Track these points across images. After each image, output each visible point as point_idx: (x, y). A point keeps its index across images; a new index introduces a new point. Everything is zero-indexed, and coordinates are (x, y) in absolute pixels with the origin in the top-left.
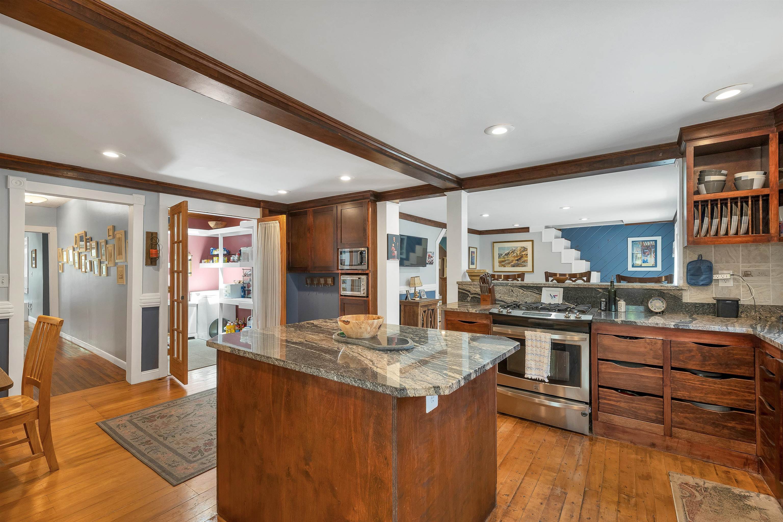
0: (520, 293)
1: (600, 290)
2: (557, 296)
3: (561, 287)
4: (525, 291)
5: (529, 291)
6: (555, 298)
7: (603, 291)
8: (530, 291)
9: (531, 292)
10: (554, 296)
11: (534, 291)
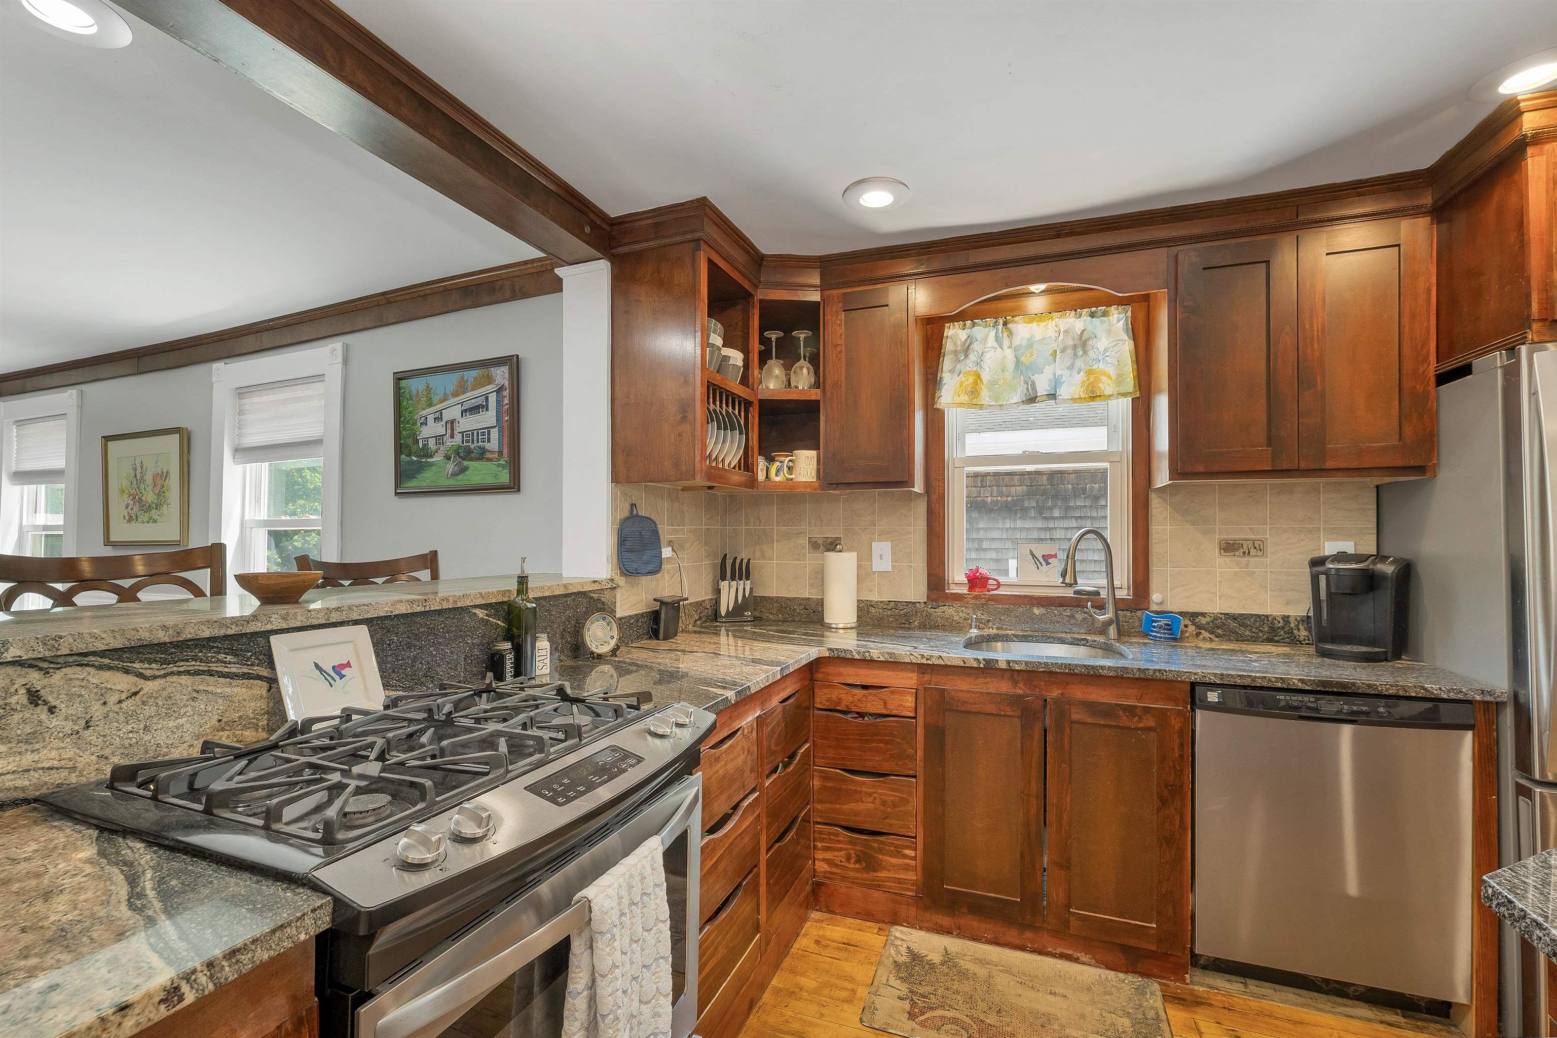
0: (113, 699)
1: (481, 613)
2: (348, 665)
3: (356, 622)
4: (155, 677)
5: (180, 673)
6: (342, 677)
7: (487, 615)
8: (188, 673)
9: (198, 673)
10: (339, 669)
11: (214, 667)
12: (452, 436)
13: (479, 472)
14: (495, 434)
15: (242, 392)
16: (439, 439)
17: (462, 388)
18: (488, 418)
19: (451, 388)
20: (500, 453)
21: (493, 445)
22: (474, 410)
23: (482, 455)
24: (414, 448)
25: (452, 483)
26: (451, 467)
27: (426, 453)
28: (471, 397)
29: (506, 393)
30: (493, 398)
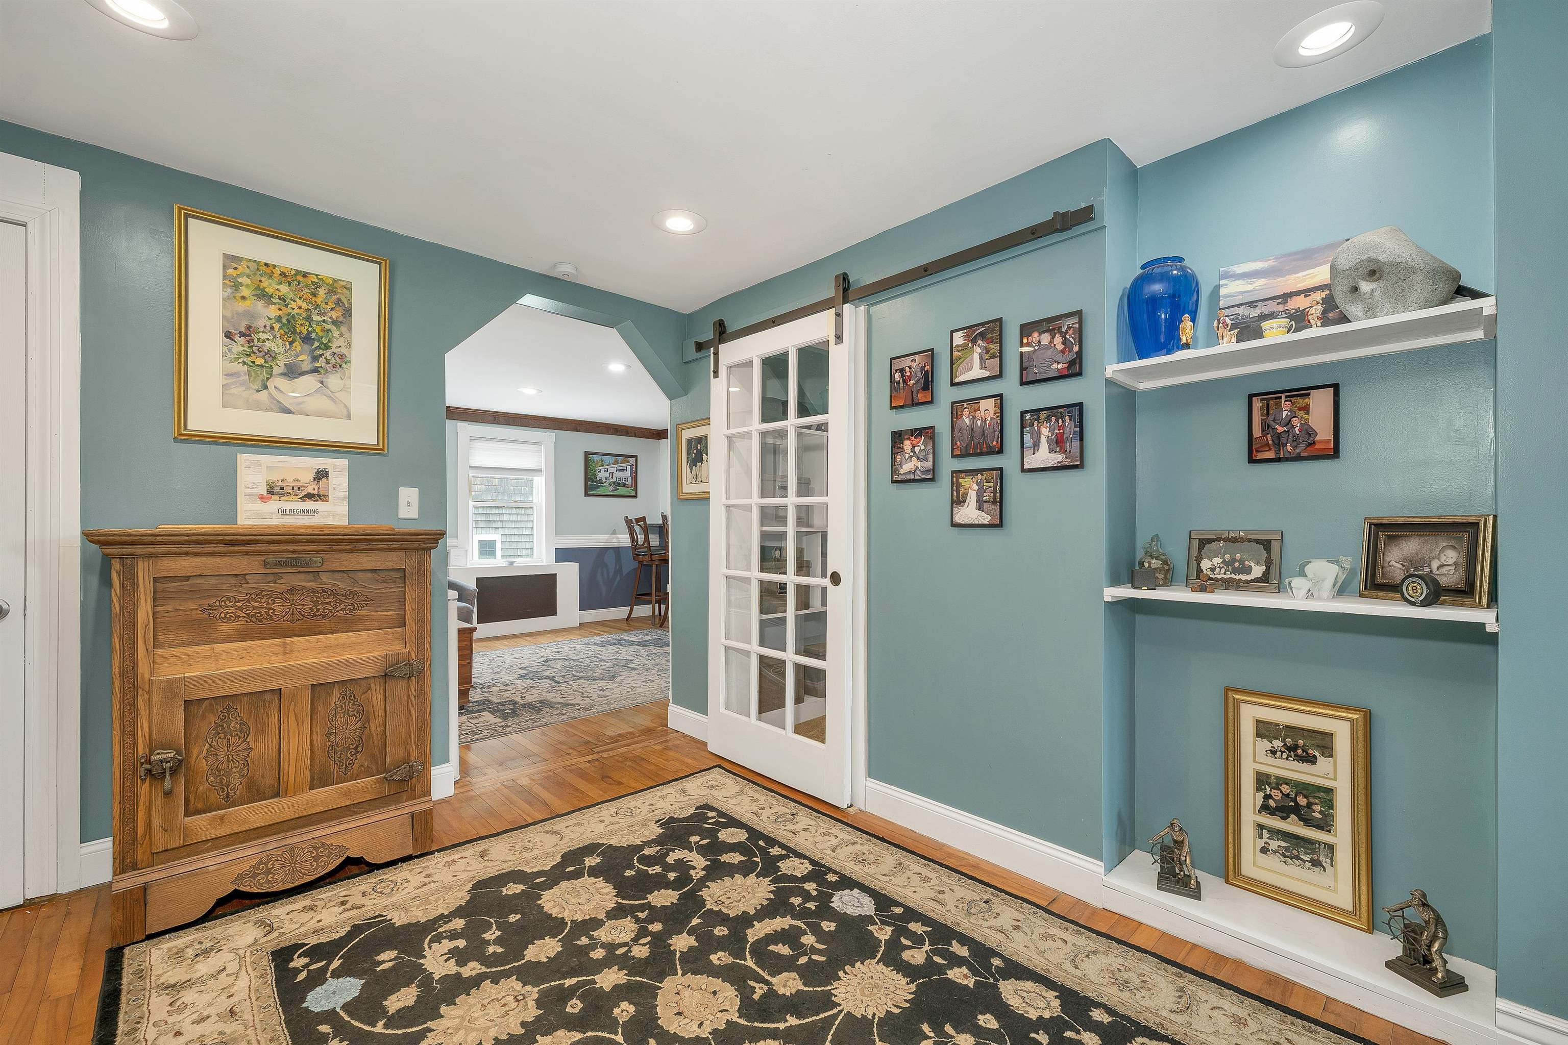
12: (612, 478)
13: (622, 491)
14: (629, 479)
15: (472, 438)
16: (606, 478)
17: (616, 463)
18: (627, 474)
19: (611, 462)
20: (632, 485)
21: (629, 482)
22: (622, 470)
23: (624, 485)
24: (595, 480)
25: (611, 493)
26: (611, 488)
27: (600, 482)
28: (620, 466)
29: (634, 467)
30: (629, 468)
